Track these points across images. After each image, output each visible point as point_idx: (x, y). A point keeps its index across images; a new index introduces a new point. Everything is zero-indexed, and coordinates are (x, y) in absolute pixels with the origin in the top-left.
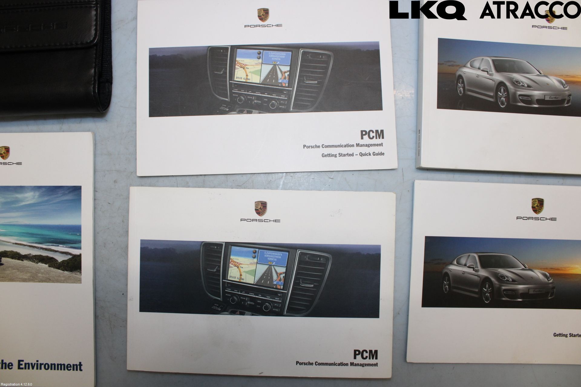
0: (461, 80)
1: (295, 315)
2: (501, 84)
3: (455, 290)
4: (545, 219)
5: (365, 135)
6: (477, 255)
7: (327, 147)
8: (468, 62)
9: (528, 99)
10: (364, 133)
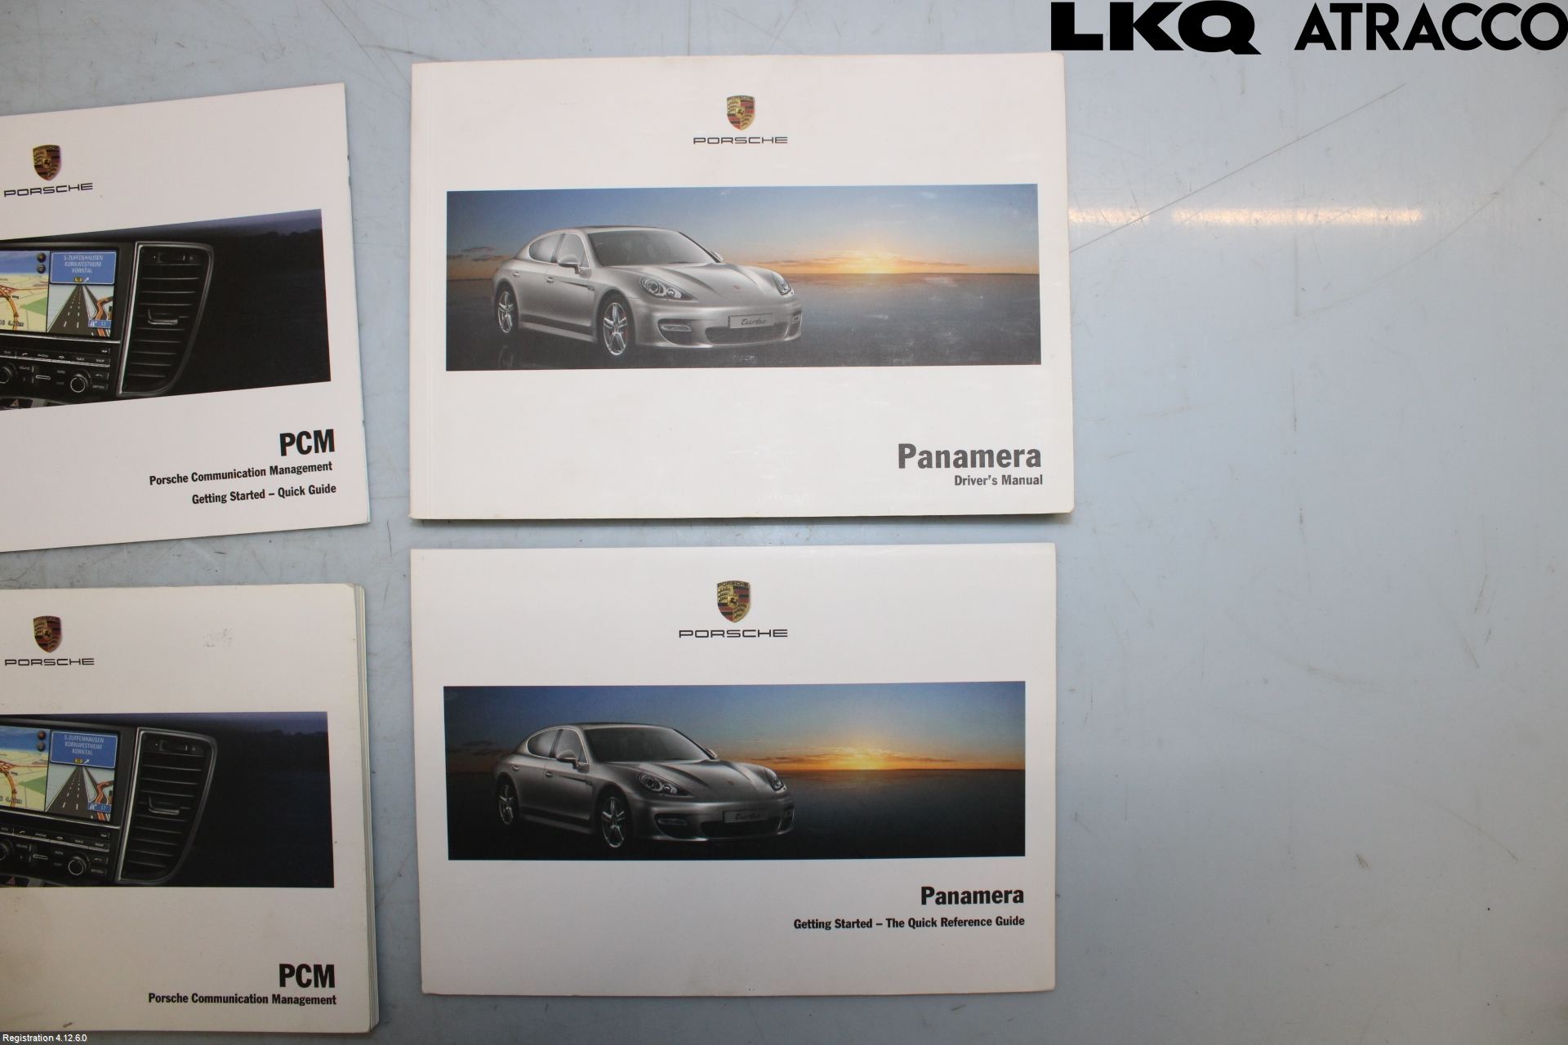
0: (507, 294)
1: (144, 883)
2: (612, 295)
3: (529, 818)
4: (756, 633)
5: (291, 444)
6: (581, 729)
7: (203, 478)
8: (525, 246)
9: (684, 331)
10: (288, 440)
